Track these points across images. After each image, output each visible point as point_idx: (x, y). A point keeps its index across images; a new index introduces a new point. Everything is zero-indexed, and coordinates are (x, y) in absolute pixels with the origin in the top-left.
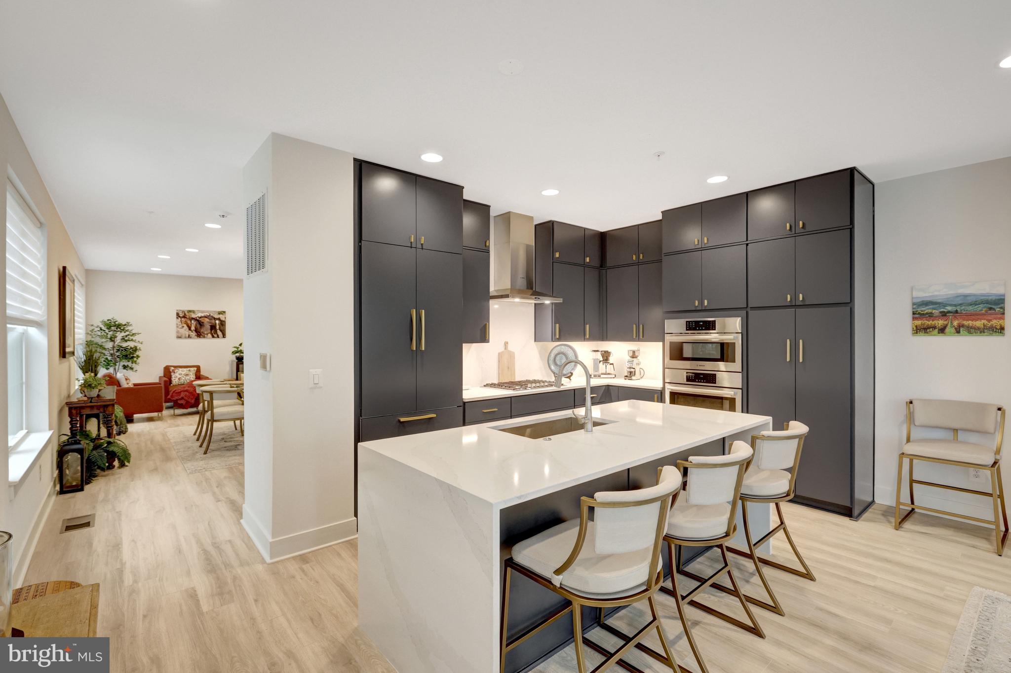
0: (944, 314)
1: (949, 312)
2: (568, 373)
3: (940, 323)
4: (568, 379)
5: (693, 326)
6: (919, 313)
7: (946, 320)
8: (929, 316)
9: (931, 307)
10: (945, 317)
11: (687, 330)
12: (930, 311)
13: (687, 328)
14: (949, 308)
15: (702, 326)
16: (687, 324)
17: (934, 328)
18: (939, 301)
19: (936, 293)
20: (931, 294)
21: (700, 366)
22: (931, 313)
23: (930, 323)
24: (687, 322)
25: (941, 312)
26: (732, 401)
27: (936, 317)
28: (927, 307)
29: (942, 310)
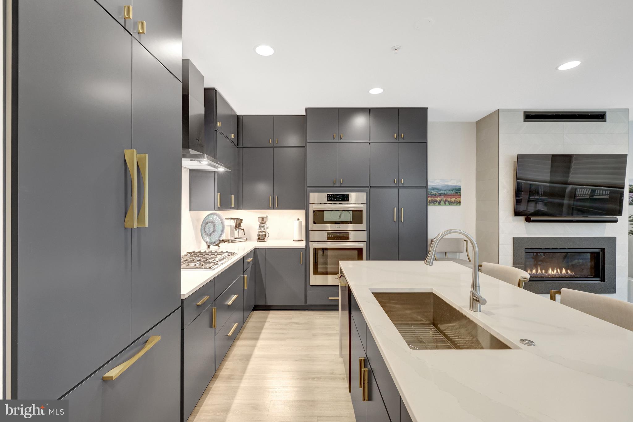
0: (440, 195)
1: (442, 194)
2: (216, 241)
3: (439, 199)
4: (217, 247)
5: (331, 198)
6: (431, 194)
7: (441, 198)
8: (435, 195)
9: (435, 191)
10: (440, 196)
11: (327, 201)
12: (435, 193)
13: (327, 199)
14: (442, 192)
15: (339, 198)
16: (327, 196)
17: (437, 201)
18: (439, 188)
19: (437, 184)
20: (435, 184)
21: (337, 227)
22: (435, 194)
23: (435, 199)
24: (327, 195)
25: (439, 194)
26: (360, 251)
27: (437, 196)
28: (434, 191)
29: (439, 193)
